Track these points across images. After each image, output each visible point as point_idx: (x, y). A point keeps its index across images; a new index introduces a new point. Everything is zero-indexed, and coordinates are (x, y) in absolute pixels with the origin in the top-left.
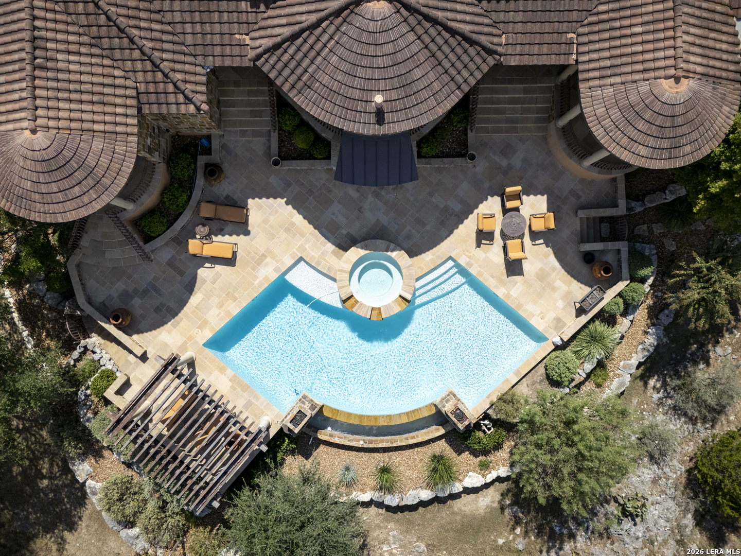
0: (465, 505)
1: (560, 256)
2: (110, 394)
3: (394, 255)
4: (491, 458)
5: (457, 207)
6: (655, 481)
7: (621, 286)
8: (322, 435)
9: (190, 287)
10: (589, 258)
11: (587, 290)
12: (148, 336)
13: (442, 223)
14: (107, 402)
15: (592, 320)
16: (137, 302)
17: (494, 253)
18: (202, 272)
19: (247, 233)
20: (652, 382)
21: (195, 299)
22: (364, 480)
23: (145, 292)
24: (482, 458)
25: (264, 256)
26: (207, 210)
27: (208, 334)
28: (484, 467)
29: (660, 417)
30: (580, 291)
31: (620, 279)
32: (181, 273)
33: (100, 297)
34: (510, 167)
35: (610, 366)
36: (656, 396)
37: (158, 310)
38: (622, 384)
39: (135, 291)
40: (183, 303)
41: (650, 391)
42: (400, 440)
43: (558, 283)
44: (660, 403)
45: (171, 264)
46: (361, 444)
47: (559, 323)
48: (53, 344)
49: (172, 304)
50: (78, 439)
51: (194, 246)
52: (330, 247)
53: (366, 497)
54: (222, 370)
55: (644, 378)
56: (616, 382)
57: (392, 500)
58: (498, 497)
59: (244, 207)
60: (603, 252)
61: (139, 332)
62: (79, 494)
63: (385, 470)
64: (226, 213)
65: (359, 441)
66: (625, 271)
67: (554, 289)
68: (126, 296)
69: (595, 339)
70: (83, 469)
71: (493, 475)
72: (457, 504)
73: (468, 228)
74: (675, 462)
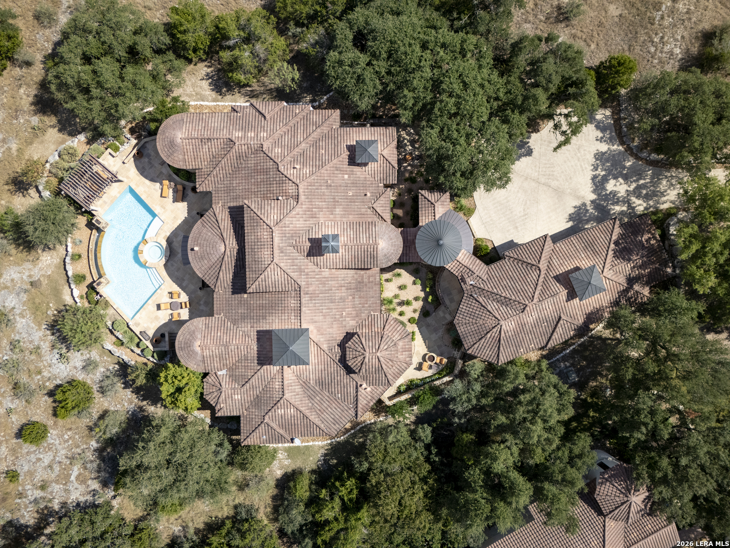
0: (67, 290)
1: (165, 325)
2: (109, 150)
3: (164, 259)
4: (85, 300)
5: (184, 284)
6: (75, 368)
7: (151, 347)
8: (94, 231)
9: (152, 180)
10: (163, 335)
11: (151, 336)
12: (133, 164)
13: (178, 278)
14: (106, 149)
15: (139, 338)
16: (146, 160)
17: (166, 299)
18: (158, 185)
19: (174, 202)
20: (117, 366)
21: (147, 182)
22: (77, 249)
23: (150, 163)
24: (85, 296)
25: (164, 208)
26: (180, 187)
27: (133, 187)
28: (81, 297)
29: (102, 370)
30: (151, 333)
31: (154, 347)
32: (158, 177)
33: (147, 145)
34: (200, 305)
35: (122, 348)
36: (111, 368)
37: (143, 168)
38: (115, 352)
39: (151, 159)
40: (146, 177)
41: (113, 366)
42: (92, 263)
43: (154, 324)
44: (108, 370)
45: (161, 173)
46: (91, 247)
47: (137, 324)
48: (134, 125)
49: (145, 173)
50: (93, 137)
51: (166, 182)
52: (168, 234)
53: (69, 249)
54: (119, 192)
55: (119, 363)
56: (116, 350)
57: (68, 260)
58: (70, 304)
59: (183, 201)
60: (165, 341)
61: (135, 161)
62: (73, 134)
63: (80, 256)
64: (180, 194)
65: (92, 246)
66: (157, 349)
67: (151, 323)
68: (149, 156)
69: (131, 339)
70: (82, 137)
71: (77, 300)
72: (67, 287)
73: (175, 288)
74: (83, 376)
